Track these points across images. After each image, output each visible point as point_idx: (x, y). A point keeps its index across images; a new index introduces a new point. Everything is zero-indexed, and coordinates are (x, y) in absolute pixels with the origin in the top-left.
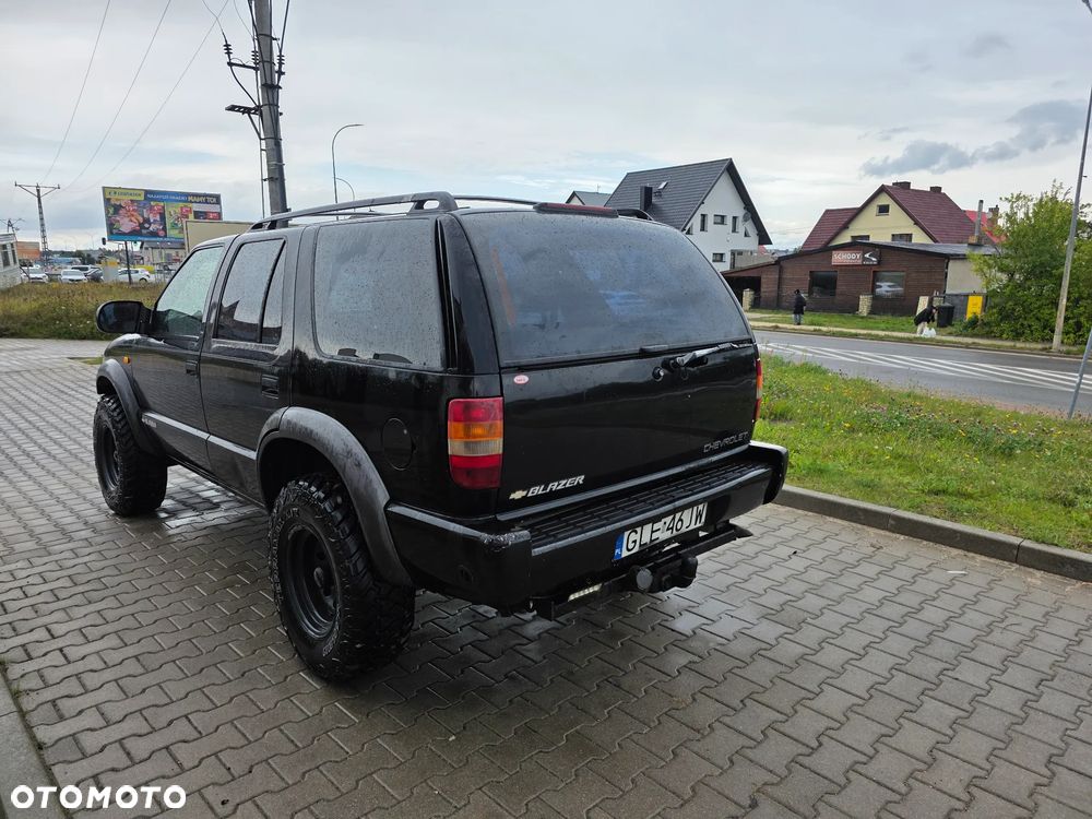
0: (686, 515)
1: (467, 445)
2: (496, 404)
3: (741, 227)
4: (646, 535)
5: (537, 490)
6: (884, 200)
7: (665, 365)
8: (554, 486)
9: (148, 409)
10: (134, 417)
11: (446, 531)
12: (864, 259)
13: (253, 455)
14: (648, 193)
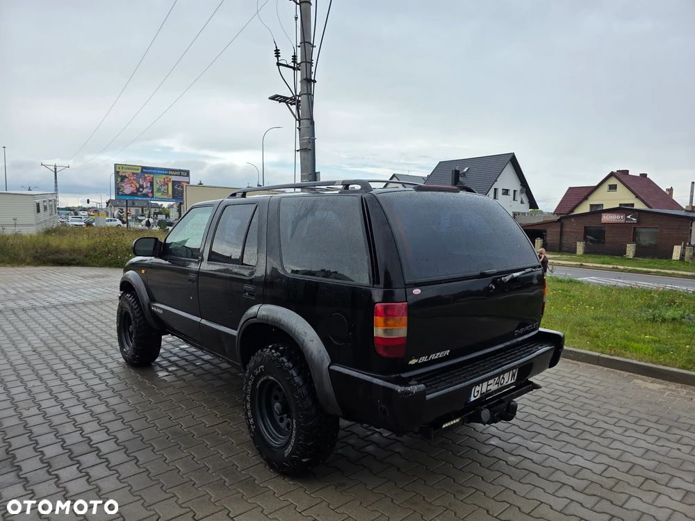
0: (506, 376)
1: (385, 331)
2: (404, 307)
3: (518, 197)
4: (484, 388)
5: (424, 359)
6: (613, 181)
7: (494, 282)
8: (433, 357)
9: (155, 301)
10: (147, 307)
11: (371, 383)
12: (627, 219)
13: (234, 333)
14: (457, 174)
